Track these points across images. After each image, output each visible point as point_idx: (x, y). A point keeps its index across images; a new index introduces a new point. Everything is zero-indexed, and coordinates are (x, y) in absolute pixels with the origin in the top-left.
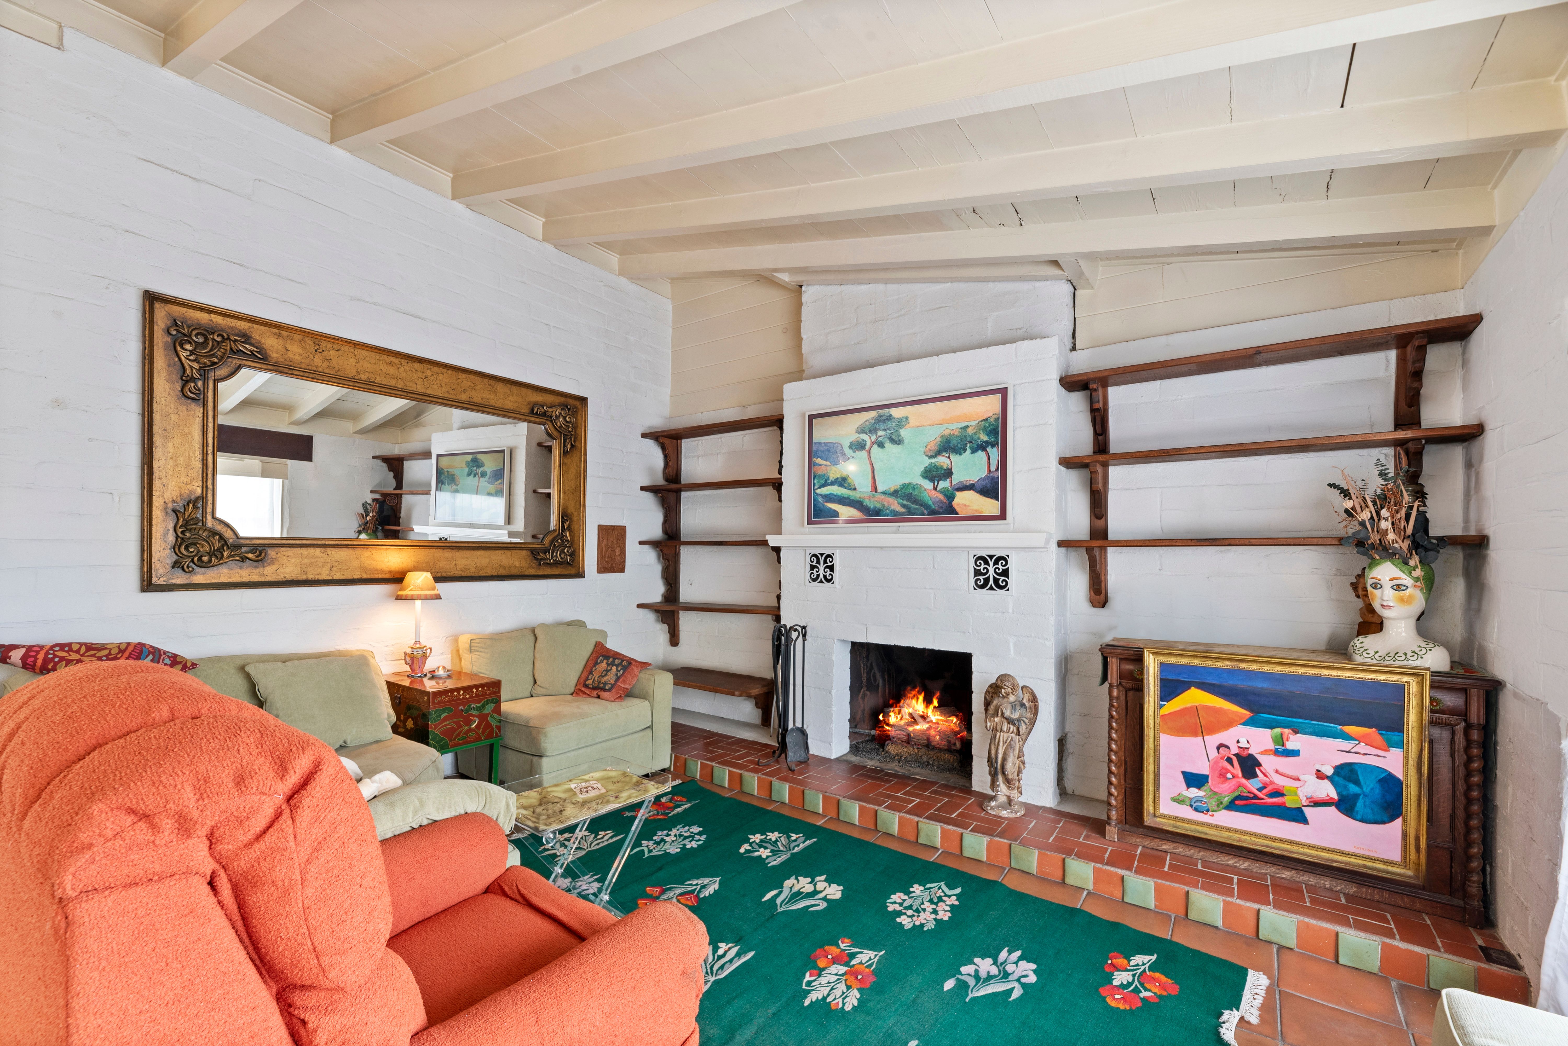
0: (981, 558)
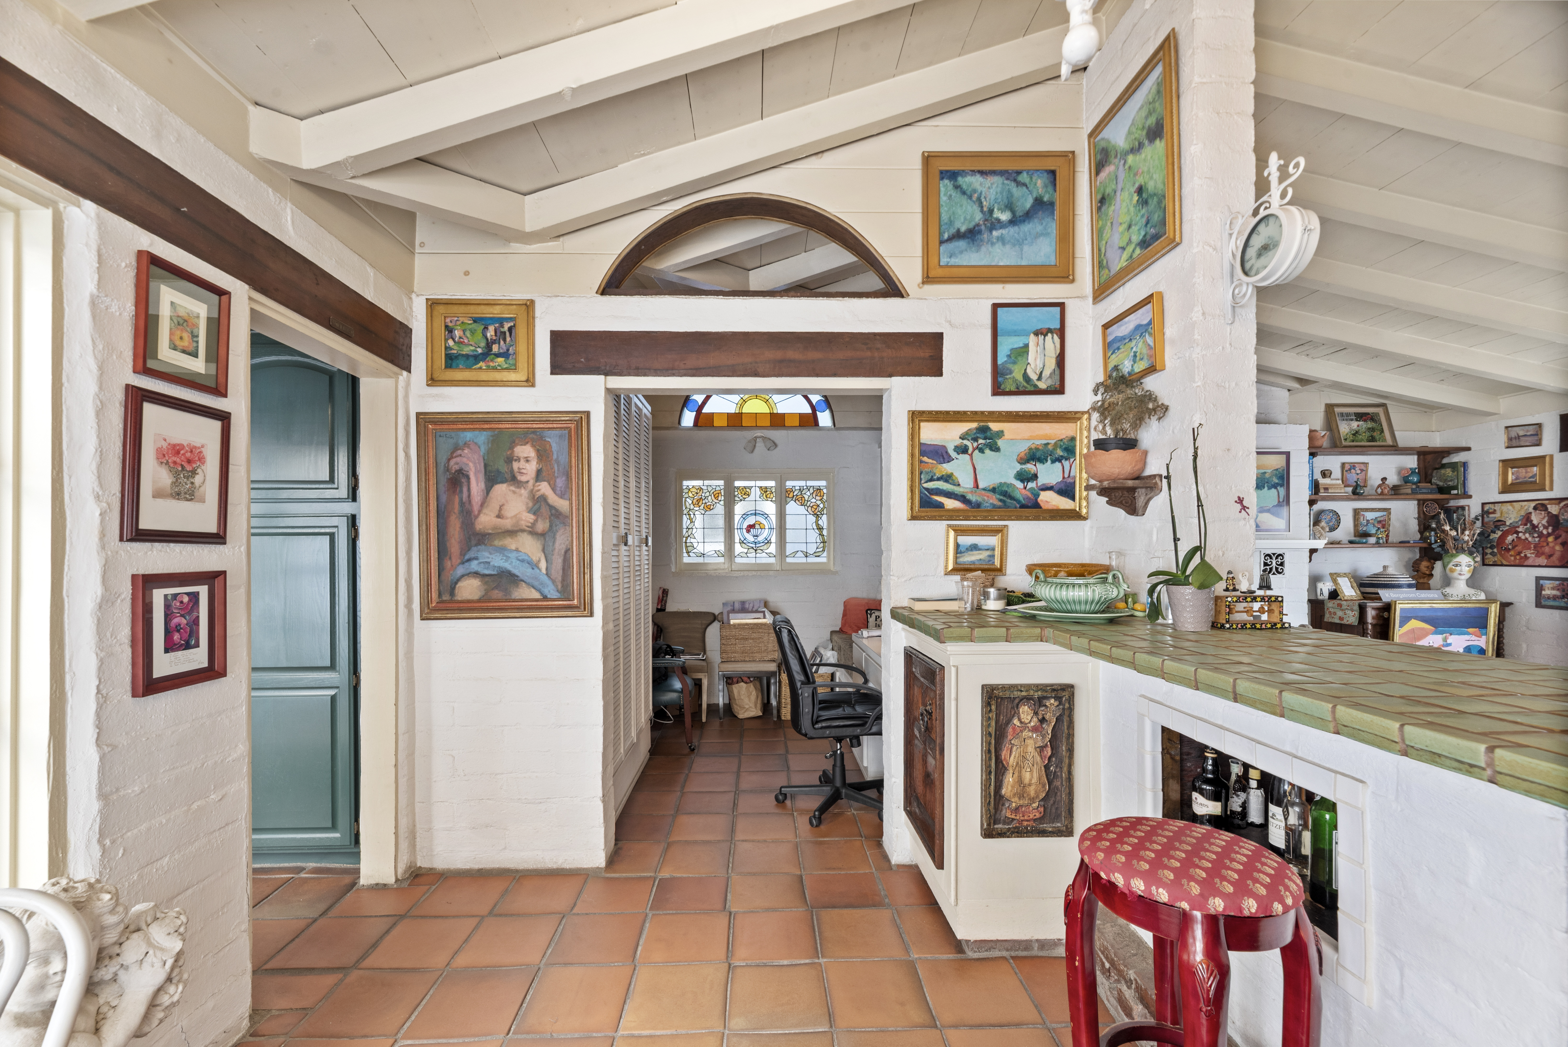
0: (1268, 555)
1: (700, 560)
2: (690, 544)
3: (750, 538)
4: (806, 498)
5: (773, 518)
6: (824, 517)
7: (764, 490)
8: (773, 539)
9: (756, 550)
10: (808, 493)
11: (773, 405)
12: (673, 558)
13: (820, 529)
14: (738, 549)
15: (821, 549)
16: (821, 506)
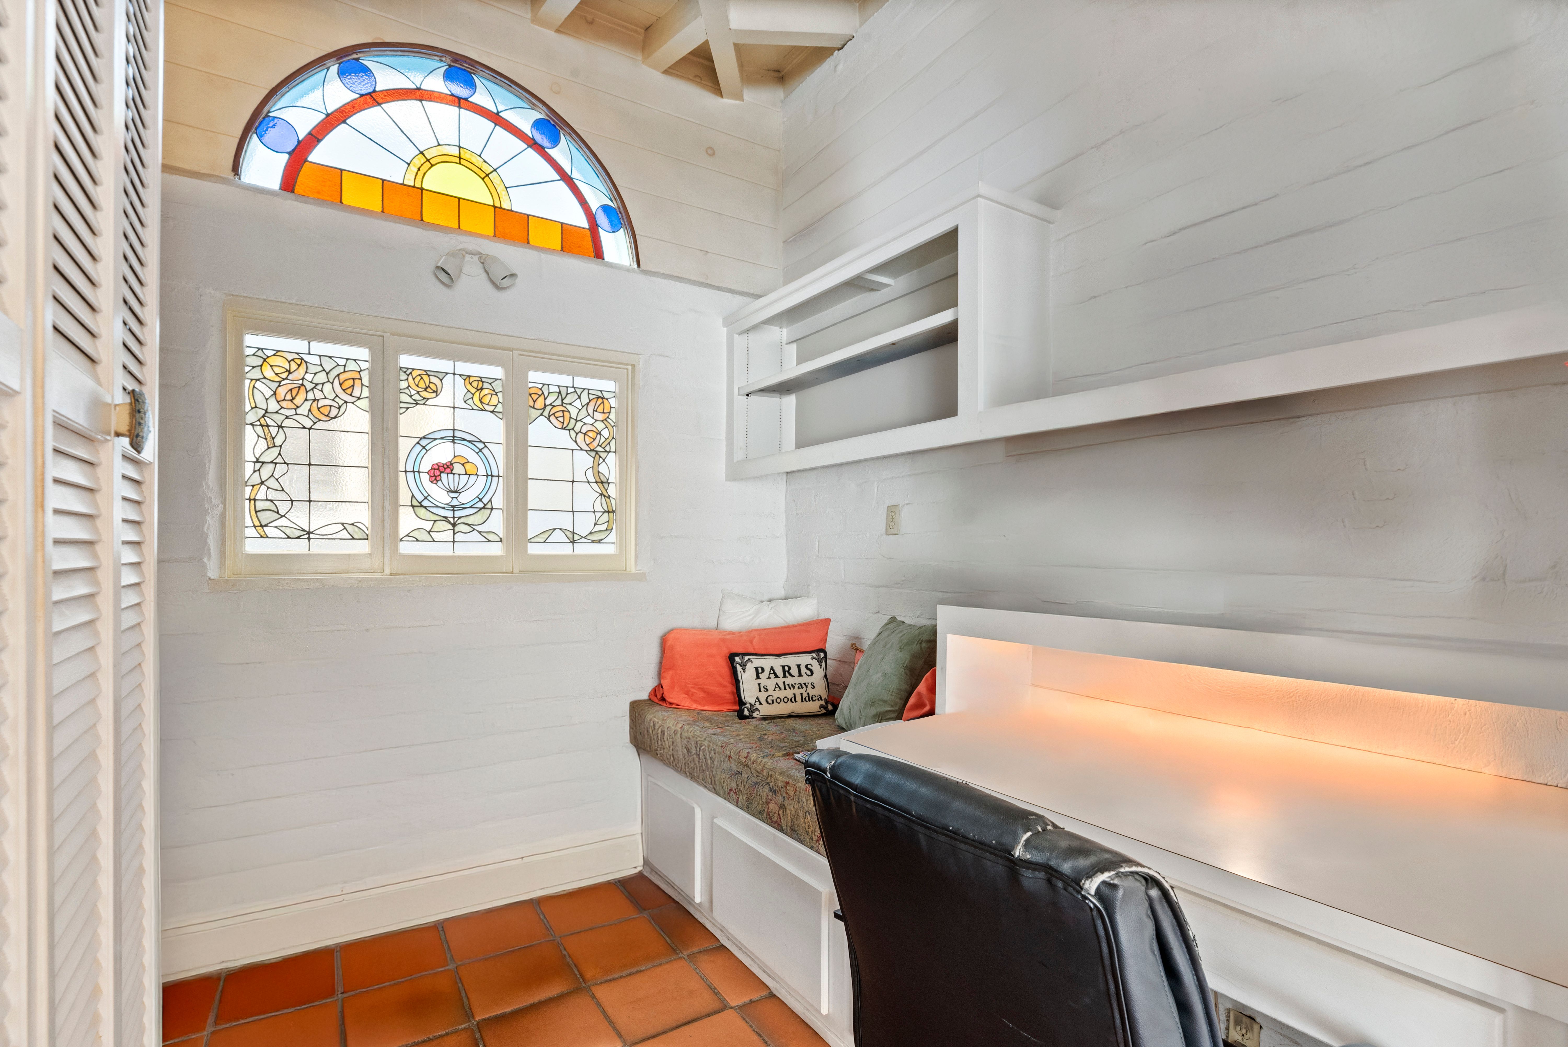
1: (299, 547)
2: (268, 505)
3: (439, 494)
4: (574, 412)
5: (499, 452)
6: (611, 459)
7: (478, 385)
8: (498, 501)
9: (454, 525)
10: (578, 404)
11: (501, 188)
12: (212, 541)
13: (603, 482)
14: (408, 521)
15: (604, 527)
16: (605, 433)
